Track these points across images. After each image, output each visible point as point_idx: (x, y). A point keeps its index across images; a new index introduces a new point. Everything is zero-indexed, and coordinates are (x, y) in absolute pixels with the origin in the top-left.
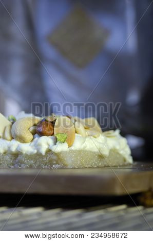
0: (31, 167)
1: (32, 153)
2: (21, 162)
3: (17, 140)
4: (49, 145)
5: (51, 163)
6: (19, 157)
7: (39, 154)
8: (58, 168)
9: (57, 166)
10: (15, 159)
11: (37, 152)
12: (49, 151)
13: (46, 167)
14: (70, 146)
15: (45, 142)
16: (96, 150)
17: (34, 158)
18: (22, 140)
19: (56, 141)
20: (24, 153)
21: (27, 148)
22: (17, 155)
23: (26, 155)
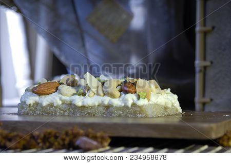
0: (120, 116)
1: (120, 106)
2: (112, 113)
3: (108, 96)
4: (133, 100)
5: (135, 113)
6: (110, 109)
7: (126, 107)
8: (141, 117)
9: (140, 115)
10: (107, 110)
11: (125, 105)
12: (134, 105)
13: (132, 116)
14: (149, 101)
15: (131, 98)
16: (163, 104)
17: (123, 110)
18: (112, 96)
19: (139, 98)
20: (114, 105)
21: (117, 102)
22: (108, 107)
23: (116, 107)
